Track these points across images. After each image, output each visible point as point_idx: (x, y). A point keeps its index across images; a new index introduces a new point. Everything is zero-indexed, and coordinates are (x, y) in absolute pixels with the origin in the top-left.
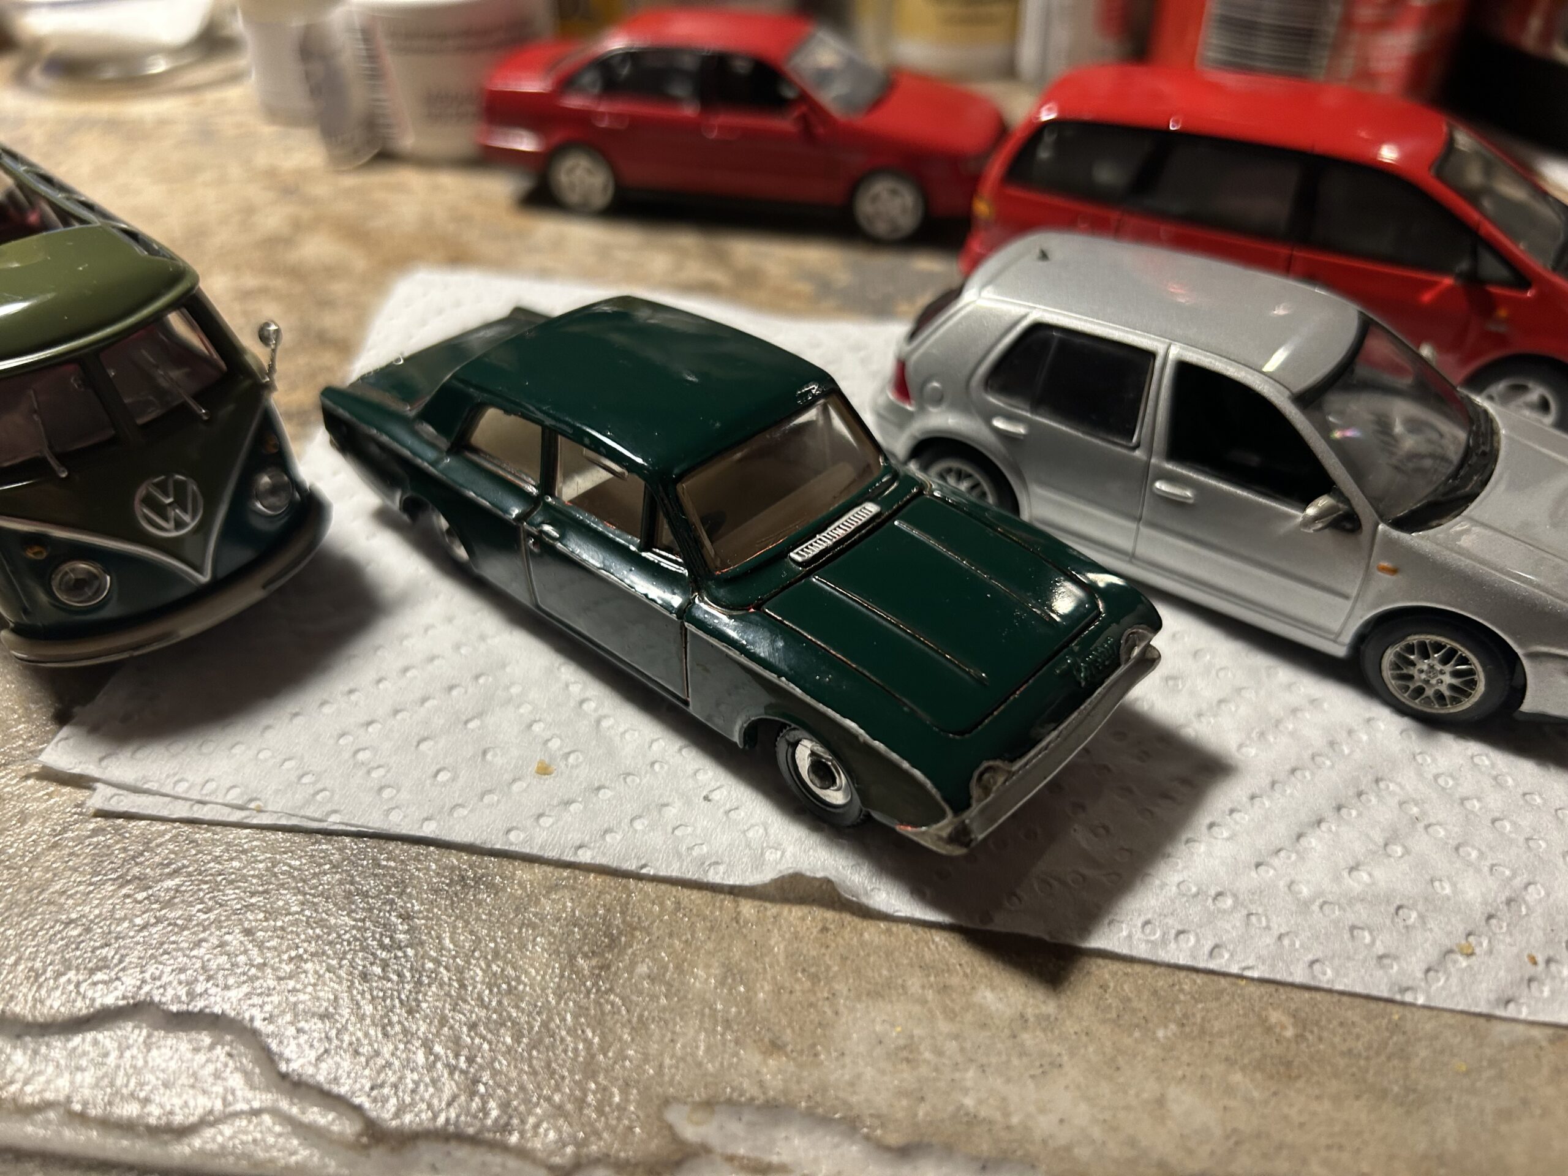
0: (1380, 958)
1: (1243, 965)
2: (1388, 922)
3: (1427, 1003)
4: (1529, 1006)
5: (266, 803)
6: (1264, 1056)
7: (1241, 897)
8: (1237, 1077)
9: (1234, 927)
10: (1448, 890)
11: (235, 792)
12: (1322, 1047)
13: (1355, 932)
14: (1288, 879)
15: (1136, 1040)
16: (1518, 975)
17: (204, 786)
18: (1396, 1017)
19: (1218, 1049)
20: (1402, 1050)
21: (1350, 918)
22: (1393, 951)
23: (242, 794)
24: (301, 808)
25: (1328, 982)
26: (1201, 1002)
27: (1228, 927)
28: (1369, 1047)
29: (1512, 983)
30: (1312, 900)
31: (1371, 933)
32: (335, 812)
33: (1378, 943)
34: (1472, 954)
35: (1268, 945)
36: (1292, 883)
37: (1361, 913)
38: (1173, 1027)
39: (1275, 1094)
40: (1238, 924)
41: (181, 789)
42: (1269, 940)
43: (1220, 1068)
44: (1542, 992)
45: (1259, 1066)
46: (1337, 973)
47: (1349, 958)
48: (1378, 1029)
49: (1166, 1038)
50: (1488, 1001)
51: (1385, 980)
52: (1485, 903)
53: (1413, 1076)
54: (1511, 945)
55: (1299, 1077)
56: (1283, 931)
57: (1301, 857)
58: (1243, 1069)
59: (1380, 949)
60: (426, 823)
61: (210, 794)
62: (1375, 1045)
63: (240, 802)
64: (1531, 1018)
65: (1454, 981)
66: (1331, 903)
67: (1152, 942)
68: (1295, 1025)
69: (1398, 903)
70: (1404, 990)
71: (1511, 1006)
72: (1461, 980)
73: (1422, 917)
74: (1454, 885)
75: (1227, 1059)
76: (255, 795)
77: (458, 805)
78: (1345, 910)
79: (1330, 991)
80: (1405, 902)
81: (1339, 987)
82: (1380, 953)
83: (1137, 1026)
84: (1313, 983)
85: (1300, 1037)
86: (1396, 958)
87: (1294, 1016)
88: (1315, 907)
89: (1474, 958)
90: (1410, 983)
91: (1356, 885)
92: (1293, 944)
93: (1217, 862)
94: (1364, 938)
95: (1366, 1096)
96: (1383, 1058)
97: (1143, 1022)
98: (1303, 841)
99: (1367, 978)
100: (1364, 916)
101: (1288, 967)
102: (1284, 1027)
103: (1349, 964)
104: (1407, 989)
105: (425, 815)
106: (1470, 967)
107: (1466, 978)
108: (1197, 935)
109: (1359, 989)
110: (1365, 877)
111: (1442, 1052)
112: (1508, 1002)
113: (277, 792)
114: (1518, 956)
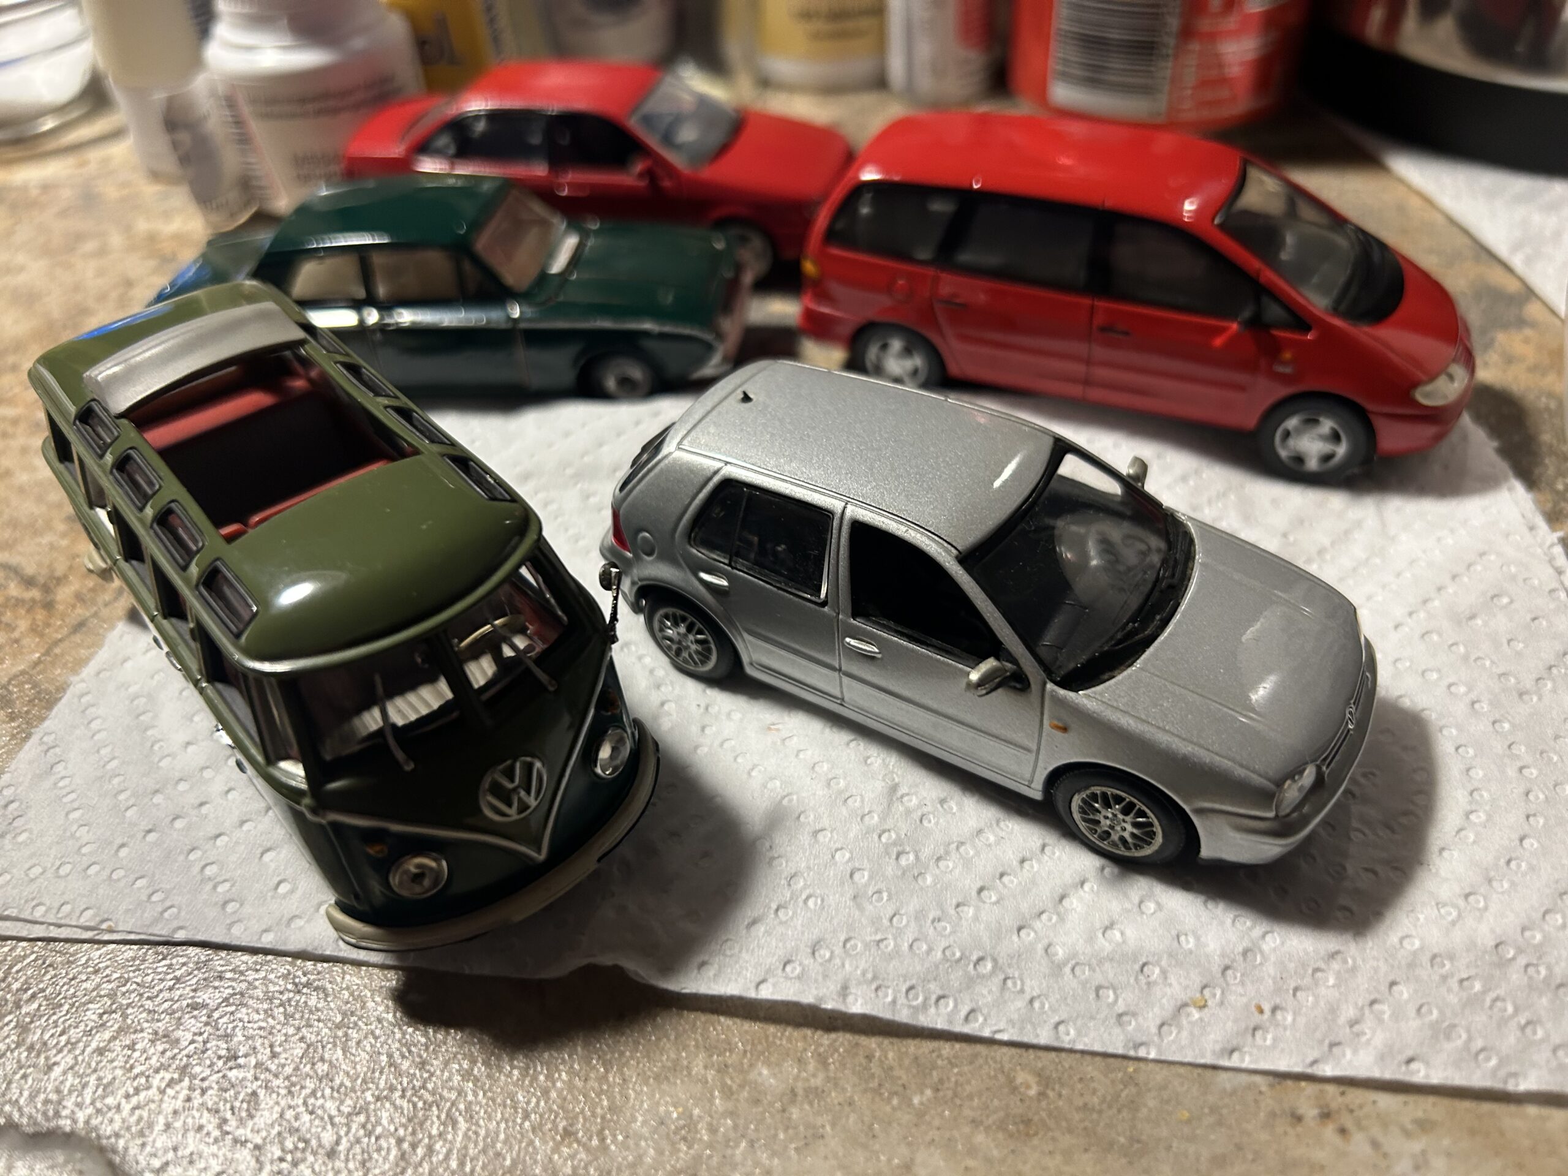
0: (1120, 1016)
1: (995, 1028)
2: (1132, 980)
3: (1158, 1057)
4: (1251, 1054)
5: (116, 924)
6: (1007, 1115)
7: (1000, 961)
8: (980, 1138)
9: (990, 992)
10: (1191, 945)
11: (89, 914)
12: (1061, 1103)
13: (1101, 992)
14: (1046, 942)
15: (894, 1109)
16: (1243, 1026)
17: (59, 909)
18: (1131, 1070)
19: (967, 1112)
20: (1133, 1102)
21: (1098, 978)
22: (1132, 1008)
23: (95, 915)
24: (149, 926)
25: (1069, 1043)
26: (957, 1066)
27: (985, 992)
28: (1103, 1101)
29: (1237, 1034)
30: (1065, 963)
31: (1115, 993)
32: (181, 928)
33: (1120, 1001)
34: (1205, 1006)
35: (1019, 1009)
36: (1049, 945)
37: (1110, 971)
38: (929, 1092)
39: (1013, 1151)
40: (994, 989)
41: (38, 914)
42: (1020, 1003)
43: (967, 1130)
44: (1265, 1040)
45: (1001, 1126)
46: (1079, 1033)
47: (1092, 1018)
48: (1113, 1082)
49: (922, 1103)
50: (1214, 1052)
51: (1122, 1037)
52: (1223, 955)
53: (1139, 1126)
54: (1241, 995)
55: (1036, 1134)
56: (1035, 994)
57: (1062, 919)
58: (988, 1129)
59: (1121, 1007)
60: (264, 935)
61: (66, 917)
62: (1109, 1098)
63: (92, 924)
64: (1253, 1066)
65: (1185, 1034)
66: (1083, 964)
67: (914, 1007)
68: (1038, 1083)
69: (1144, 960)
70: (1137, 1046)
71: (1236, 1055)
72: (1192, 1034)
73: (1164, 973)
74: (1197, 938)
75: (973, 1121)
76: (106, 916)
77: (295, 917)
78: (1094, 971)
79: (1072, 1051)
80: (1150, 959)
81: (1079, 1046)
82: (1120, 1011)
83: (896, 1093)
84: (1056, 1044)
85: (1042, 1095)
86: (1134, 1015)
87: (1039, 1075)
88: (1067, 970)
89: (1206, 1010)
90: (1144, 1039)
91: (1107, 944)
92: (1042, 1006)
93: (982, 926)
94: (1108, 997)
95: (1093, 1149)
96: (1115, 1110)
97: (901, 1089)
98: (1066, 902)
99: (1106, 1035)
100: (1111, 975)
101: (1035, 1029)
102: (1028, 1087)
103: (1092, 1024)
104: (1142, 1044)
105: (264, 927)
106: (1201, 1019)
107: (1197, 1031)
108: (956, 1001)
109: (1097, 1048)
110: (1117, 935)
111: (1168, 1102)
112: (1232, 1051)
113: (127, 911)
114: (1247, 1006)
